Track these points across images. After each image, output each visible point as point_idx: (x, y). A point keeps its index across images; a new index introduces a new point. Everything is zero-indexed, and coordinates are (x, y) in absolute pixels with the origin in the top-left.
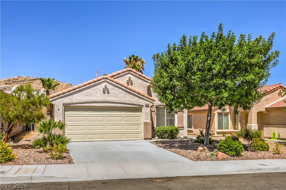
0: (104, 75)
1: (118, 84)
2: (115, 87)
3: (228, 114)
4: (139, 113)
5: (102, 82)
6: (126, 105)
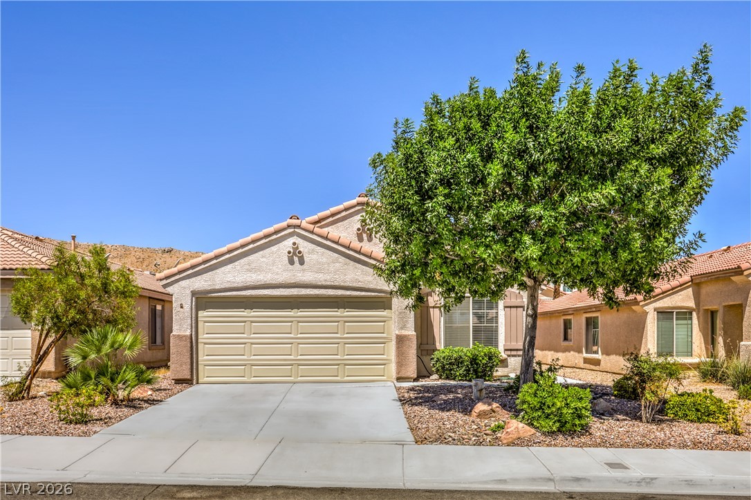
0: (291, 218)
1: (326, 238)
2: (319, 248)
3: (691, 313)
4: (385, 313)
5: (286, 235)
6: (348, 293)
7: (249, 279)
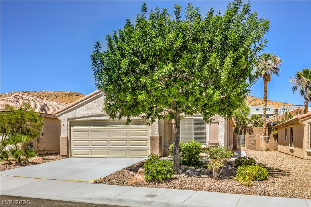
7: (89, 113)
